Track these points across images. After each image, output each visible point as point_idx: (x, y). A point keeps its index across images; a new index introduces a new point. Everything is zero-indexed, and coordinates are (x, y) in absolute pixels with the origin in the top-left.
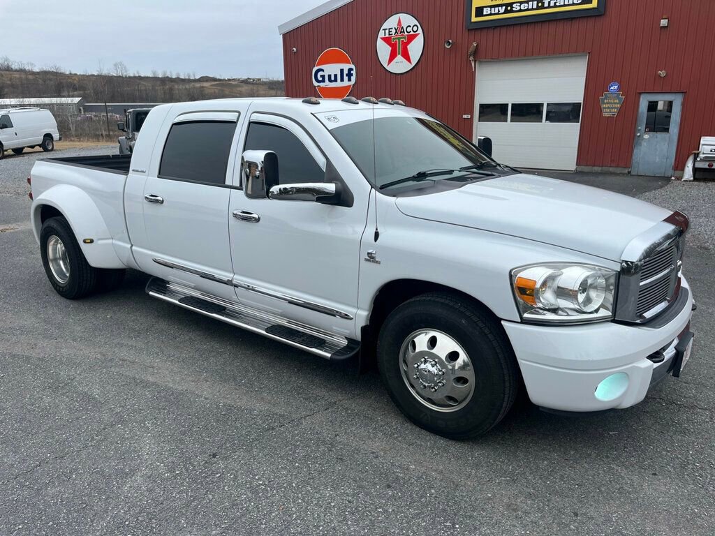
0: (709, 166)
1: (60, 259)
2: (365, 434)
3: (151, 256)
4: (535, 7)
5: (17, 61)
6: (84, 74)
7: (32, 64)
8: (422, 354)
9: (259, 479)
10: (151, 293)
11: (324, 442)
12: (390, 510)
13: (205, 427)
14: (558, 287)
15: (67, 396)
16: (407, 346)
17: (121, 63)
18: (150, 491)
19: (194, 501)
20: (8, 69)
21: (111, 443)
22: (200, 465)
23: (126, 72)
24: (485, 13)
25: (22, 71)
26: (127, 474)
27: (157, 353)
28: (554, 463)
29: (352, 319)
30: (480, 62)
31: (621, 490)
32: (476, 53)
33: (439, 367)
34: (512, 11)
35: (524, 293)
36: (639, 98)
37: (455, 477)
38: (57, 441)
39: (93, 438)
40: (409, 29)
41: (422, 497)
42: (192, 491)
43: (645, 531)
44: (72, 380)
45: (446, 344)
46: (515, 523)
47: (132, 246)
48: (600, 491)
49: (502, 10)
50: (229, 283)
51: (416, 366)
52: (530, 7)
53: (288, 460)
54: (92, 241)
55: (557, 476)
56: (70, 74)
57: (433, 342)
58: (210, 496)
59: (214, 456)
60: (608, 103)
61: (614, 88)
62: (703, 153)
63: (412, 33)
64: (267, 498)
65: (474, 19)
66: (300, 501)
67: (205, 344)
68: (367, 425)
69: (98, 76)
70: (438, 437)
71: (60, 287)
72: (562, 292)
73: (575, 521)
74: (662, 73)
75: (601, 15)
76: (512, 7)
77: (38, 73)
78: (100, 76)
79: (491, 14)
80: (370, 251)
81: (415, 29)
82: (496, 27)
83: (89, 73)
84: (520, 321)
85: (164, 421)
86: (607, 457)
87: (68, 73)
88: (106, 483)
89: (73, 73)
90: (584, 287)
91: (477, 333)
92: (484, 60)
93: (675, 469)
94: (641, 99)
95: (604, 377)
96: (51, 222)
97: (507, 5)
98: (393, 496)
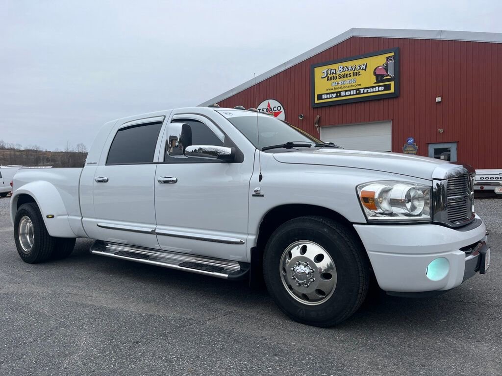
0: (481, 188)
1: (27, 234)
2: (255, 327)
3: (96, 222)
4: (355, 93)
5: (10, 143)
6: (56, 151)
7: (19, 145)
8: (297, 259)
9: (173, 355)
10: (93, 251)
11: (223, 332)
12: (278, 368)
13: (131, 328)
14: (391, 200)
15: (24, 313)
16: (286, 256)
17: (82, 144)
18: (85, 364)
19: (120, 369)
20: (3, 148)
21: (56, 338)
22: (125, 348)
23: (85, 149)
24: (323, 98)
25: (12, 149)
26: (67, 355)
27: (96, 289)
28: (402, 338)
29: (244, 243)
30: (322, 128)
31: (455, 351)
32: (319, 122)
33: (310, 267)
34: (340, 96)
35: (368, 201)
36: (428, 146)
37: (328, 348)
38: (13, 338)
39: (42, 336)
40: (275, 109)
41: (302, 360)
42: (118, 364)
43: (479, 373)
44: (28, 305)
45: (314, 250)
46: (377, 372)
47: (82, 218)
48: (440, 352)
49: (334, 96)
50: (153, 232)
51: (292, 268)
52: (352, 94)
53: (195, 343)
54: (53, 217)
55: (406, 345)
56: (46, 151)
57: (304, 250)
58: (133, 366)
59: (137, 343)
60: (408, 151)
61: (411, 141)
62: (476, 181)
63: (277, 111)
64: (179, 365)
65: (317, 101)
66: (205, 366)
67: (132, 284)
68: (257, 322)
69: (65, 152)
70: (311, 327)
71: (25, 254)
72: (394, 202)
73: (423, 369)
74: (441, 131)
75: (397, 97)
76: (340, 94)
77: (23, 151)
78: (66, 153)
79: (327, 98)
80: (256, 189)
81: (279, 108)
82: (331, 106)
83: (59, 151)
84: (366, 222)
85: (98, 325)
86: (441, 334)
87: (44, 151)
88: (50, 361)
89: (48, 150)
90: (409, 199)
91: (336, 237)
92: (325, 126)
93: (492, 338)
94: (429, 147)
95: (432, 259)
96: (25, 207)
97: (337, 93)
98: (279, 360)
